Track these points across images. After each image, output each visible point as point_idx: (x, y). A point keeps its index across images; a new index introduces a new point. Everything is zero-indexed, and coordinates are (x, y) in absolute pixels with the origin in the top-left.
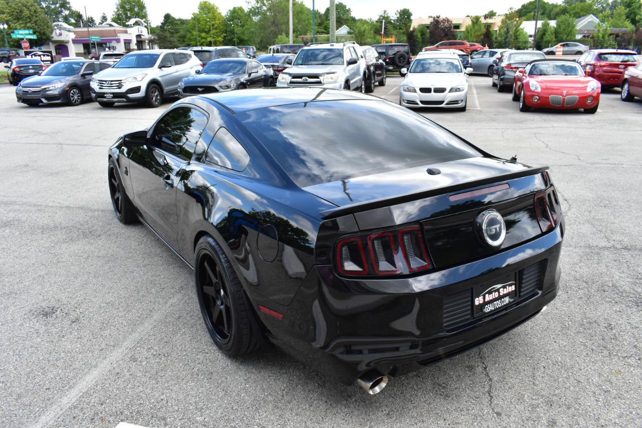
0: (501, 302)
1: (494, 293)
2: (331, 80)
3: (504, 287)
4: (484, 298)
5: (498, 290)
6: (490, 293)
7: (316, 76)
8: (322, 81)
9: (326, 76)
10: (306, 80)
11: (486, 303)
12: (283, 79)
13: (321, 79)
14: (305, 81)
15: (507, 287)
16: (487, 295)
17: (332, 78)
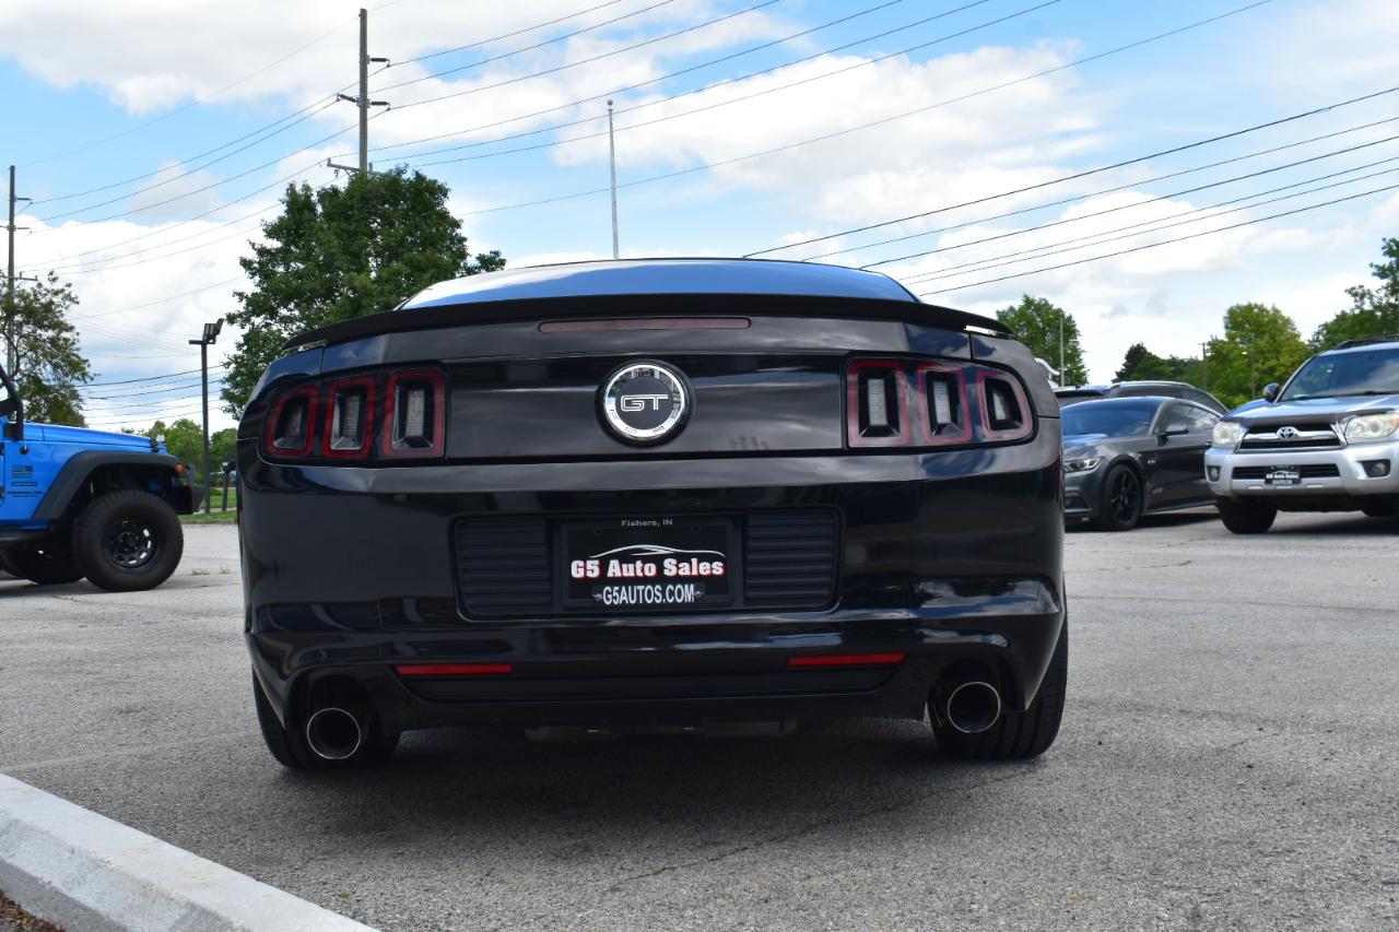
0: (663, 592)
1: (639, 564)
2: (1371, 434)
3: (681, 558)
4: (604, 566)
5: (658, 560)
6: (625, 558)
7: (1323, 423)
8: (1342, 438)
9: (1357, 420)
10: (1291, 435)
11: (603, 580)
12: (1225, 435)
13: (1338, 430)
14: (1287, 439)
15: (694, 561)
16: (614, 563)
17: (1375, 428)
